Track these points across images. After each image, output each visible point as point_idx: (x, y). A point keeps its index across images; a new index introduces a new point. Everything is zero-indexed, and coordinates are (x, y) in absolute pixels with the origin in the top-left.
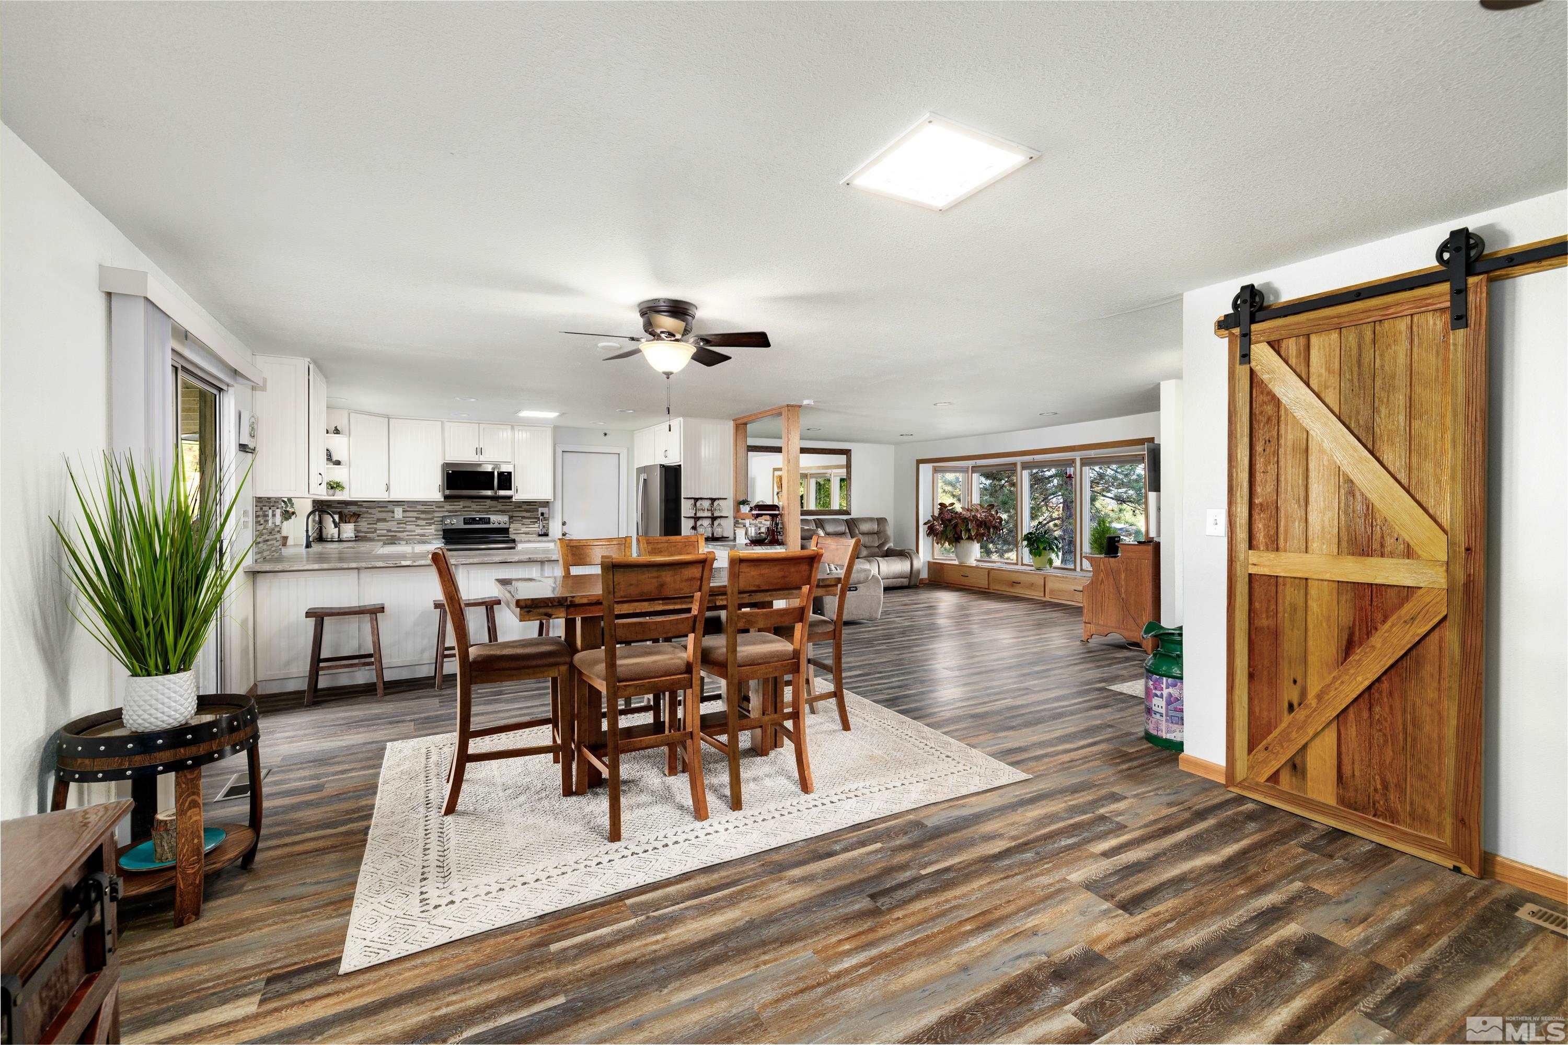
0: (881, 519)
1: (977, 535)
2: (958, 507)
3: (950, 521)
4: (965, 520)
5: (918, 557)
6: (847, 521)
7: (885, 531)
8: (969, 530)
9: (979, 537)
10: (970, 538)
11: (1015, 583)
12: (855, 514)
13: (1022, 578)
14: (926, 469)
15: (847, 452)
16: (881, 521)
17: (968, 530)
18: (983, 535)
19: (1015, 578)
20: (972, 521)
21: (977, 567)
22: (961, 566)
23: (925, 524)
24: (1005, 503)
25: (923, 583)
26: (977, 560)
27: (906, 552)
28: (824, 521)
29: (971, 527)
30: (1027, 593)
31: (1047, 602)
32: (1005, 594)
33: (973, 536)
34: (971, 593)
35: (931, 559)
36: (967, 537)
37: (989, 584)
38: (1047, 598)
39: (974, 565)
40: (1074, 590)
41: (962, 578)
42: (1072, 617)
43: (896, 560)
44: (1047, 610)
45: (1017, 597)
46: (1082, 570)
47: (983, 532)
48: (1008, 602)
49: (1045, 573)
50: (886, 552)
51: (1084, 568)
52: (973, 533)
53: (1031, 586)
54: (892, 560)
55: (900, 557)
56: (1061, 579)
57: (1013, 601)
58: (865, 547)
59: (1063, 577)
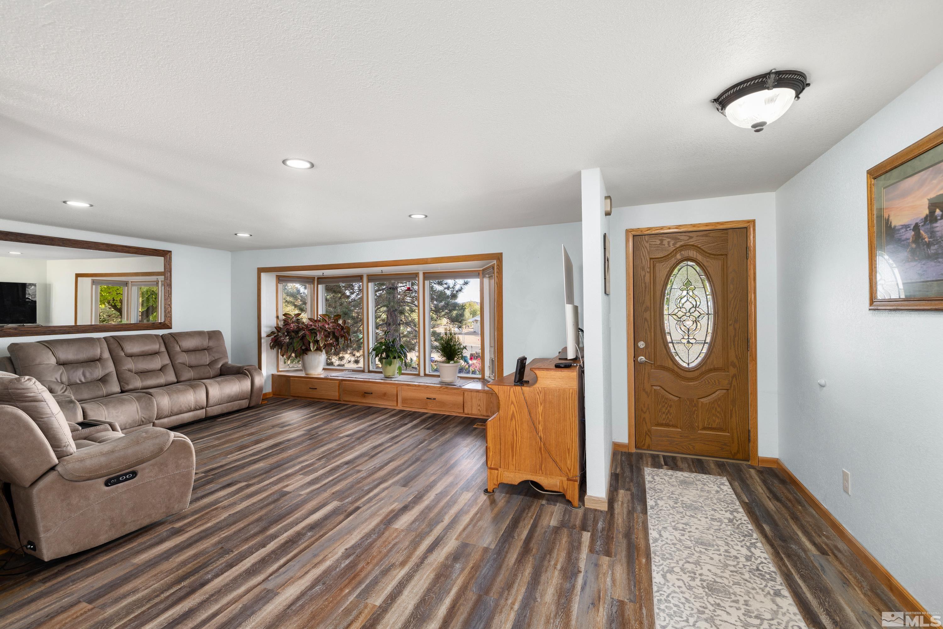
0: (213, 332)
1: (325, 346)
2: (305, 317)
3: (297, 332)
4: (313, 332)
5: (260, 374)
6: (162, 337)
7: (219, 346)
10: (318, 349)
11: (366, 394)
12: (176, 328)
13: (374, 388)
14: (268, 279)
15: (165, 254)
16: (215, 335)
17: (317, 342)
18: (331, 345)
19: (366, 387)
20: (320, 332)
21: (326, 379)
22: (307, 378)
23: (268, 336)
25: (266, 402)
26: (324, 369)
27: (245, 370)
28: (124, 339)
29: (318, 338)
30: (379, 403)
31: (401, 411)
32: (357, 405)
33: (321, 345)
34: (322, 408)
35: (275, 372)
36: (314, 347)
37: (340, 395)
38: (400, 407)
39: (322, 376)
40: (427, 398)
41: (311, 390)
42: (438, 436)
43: (233, 380)
44: (408, 425)
45: (370, 407)
46: (426, 375)
47: (330, 341)
48: (364, 418)
49: (396, 382)
50: (221, 370)
51: (427, 372)
52: (322, 343)
53: (384, 396)
54: (226, 380)
55: (238, 376)
56: (414, 388)
57: (368, 416)
58: (191, 367)
59: (415, 385)
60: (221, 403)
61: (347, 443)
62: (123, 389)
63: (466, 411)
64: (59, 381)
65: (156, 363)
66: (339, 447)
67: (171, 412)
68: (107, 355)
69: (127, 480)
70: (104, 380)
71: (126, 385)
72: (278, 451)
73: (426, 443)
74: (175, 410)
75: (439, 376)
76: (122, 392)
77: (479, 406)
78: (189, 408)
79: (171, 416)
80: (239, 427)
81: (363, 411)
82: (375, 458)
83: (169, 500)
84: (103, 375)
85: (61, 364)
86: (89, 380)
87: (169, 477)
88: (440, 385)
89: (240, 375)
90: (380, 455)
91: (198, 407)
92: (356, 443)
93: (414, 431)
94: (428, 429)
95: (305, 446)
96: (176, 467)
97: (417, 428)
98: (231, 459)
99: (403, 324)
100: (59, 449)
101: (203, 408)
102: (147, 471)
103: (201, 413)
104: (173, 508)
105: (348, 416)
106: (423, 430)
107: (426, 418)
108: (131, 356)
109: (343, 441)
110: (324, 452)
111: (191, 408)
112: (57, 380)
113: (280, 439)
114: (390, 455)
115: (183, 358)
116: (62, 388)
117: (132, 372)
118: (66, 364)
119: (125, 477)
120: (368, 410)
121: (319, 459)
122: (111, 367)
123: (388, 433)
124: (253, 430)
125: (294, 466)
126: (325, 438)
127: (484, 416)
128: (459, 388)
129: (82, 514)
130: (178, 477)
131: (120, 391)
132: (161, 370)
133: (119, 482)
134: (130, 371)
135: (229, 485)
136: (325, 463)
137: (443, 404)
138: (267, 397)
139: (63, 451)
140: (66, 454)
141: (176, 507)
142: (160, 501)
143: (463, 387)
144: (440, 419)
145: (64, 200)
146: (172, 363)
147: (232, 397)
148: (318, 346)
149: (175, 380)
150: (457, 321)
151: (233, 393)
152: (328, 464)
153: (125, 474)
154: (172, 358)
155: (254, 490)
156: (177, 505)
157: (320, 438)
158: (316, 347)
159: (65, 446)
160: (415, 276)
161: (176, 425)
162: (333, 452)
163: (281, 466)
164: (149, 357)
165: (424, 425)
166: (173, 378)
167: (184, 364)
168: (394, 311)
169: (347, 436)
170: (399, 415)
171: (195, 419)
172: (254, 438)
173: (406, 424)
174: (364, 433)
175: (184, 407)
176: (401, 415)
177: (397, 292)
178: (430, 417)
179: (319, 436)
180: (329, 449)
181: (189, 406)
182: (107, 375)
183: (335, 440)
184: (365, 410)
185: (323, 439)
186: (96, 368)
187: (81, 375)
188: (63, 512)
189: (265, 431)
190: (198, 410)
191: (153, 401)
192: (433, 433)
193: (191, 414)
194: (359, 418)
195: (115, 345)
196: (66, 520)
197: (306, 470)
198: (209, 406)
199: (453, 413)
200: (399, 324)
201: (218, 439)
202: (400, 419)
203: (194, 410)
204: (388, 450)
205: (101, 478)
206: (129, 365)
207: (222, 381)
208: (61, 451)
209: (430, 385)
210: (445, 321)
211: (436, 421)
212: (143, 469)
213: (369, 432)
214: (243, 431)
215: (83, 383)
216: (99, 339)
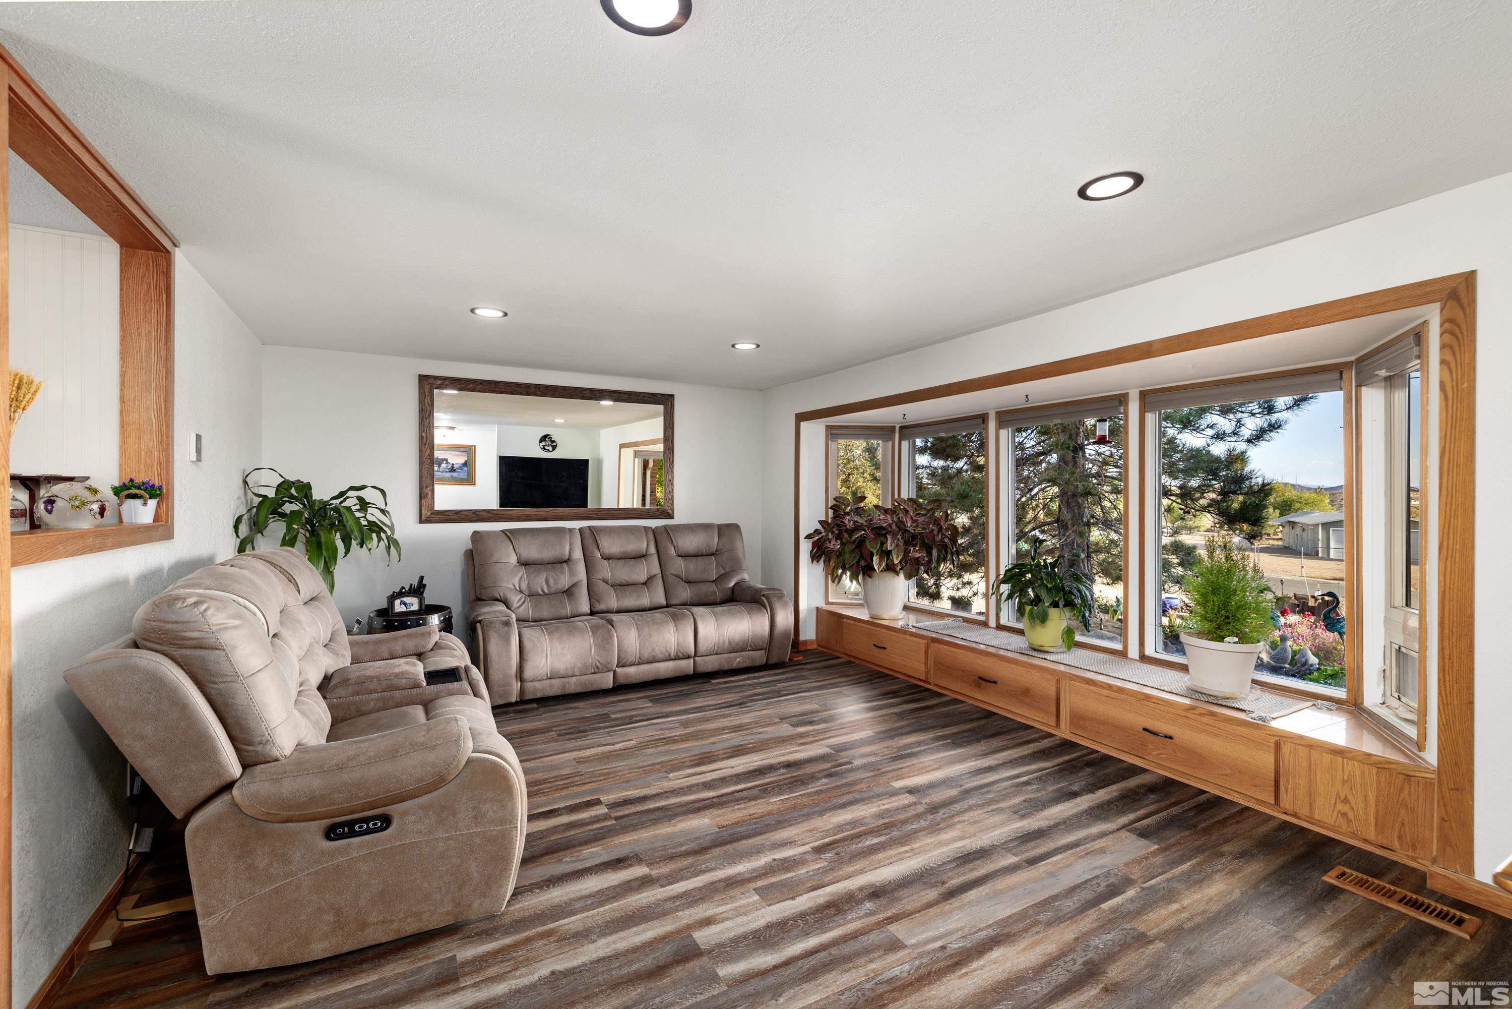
0: (728, 526)
1: (905, 561)
3: (851, 532)
4: (880, 532)
6: (655, 532)
7: (733, 550)
8: (888, 553)
9: (911, 568)
10: (890, 568)
12: (680, 517)
13: (1002, 671)
14: (814, 432)
15: (666, 401)
16: (729, 531)
18: (917, 561)
19: (986, 666)
20: (894, 535)
21: (903, 631)
22: (873, 624)
23: (808, 537)
24: (963, 497)
25: (801, 658)
26: (906, 608)
27: (763, 596)
28: (601, 531)
29: (889, 546)
30: (1013, 709)
31: (1067, 745)
32: (963, 702)
33: (896, 562)
34: (889, 693)
35: (822, 604)
36: (880, 564)
37: (927, 673)
38: (1065, 732)
39: (899, 624)
40: (1145, 729)
41: (876, 650)
42: (1179, 878)
43: (740, 612)
44: (1078, 800)
45: (991, 714)
46: (1144, 658)
47: (916, 553)
48: (969, 742)
49: (1062, 668)
50: (733, 591)
51: (1150, 651)
52: (897, 557)
53: (1024, 694)
54: (729, 612)
55: (750, 605)
56: (1105, 692)
57: (978, 740)
58: (688, 582)
59: (1110, 687)
60: (719, 652)
61: (901, 817)
62: (594, 610)
63: (1286, 801)
64: (518, 589)
65: (640, 573)
66: (881, 822)
67: (640, 658)
68: (578, 554)
69: (369, 832)
70: (569, 592)
71: (597, 604)
72: (755, 791)
73: (1132, 900)
74: (646, 655)
75: (1184, 668)
76: (592, 613)
77: (1346, 801)
78: (667, 655)
79: (639, 664)
80: (730, 705)
81: (972, 720)
82: (955, 902)
83: (460, 888)
84: (570, 585)
85: (524, 564)
86: (553, 590)
87: (460, 838)
88: (1187, 701)
89: (754, 605)
90: (972, 894)
91: (681, 655)
92: (923, 823)
93: (1095, 830)
94: (1144, 834)
95: (810, 794)
96: (476, 817)
97: (1106, 819)
98: (675, 782)
99: (1095, 524)
100: (250, 748)
101: (689, 657)
102: (412, 818)
103: (687, 666)
104: (469, 906)
105: (934, 728)
106: (1124, 834)
107: (1139, 786)
108: (608, 558)
109: (895, 804)
110: (840, 828)
111: (670, 655)
112: (514, 586)
113: (776, 756)
114: (1005, 910)
115: (679, 566)
116: (520, 600)
117: (607, 583)
118: (529, 564)
119: (371, 825)
120: (983, 722)
121: (819, 850)
122: (582, 575)
123: (1021, 812)
124: (746, 719)
125: (758, 851)
126: (861, 781)
127: (1366, 841)
128: (1259, 726)
129: (276, 891)
130: (478, 841)
131: (589, 612)
132: (645, 583)
133: (353, 834)
134: (605, 581)
135: (618, 863)
136: (825, 871)
137: (1196, 758)
138: (809, 647)
139: (257, 752)
140: (263, 759)
141: (476, 904)
142: (440, 888)
143: (1275, 724)
144: (1185, 806)
145: (472, 307)
146: (662, 573)
147: (737, 644)
148: (890, 564)
149: (664, 602)
150: (1245, 520)
151: (737, 638)
152: (829, 877)
153: (367, 820)
154: (663, 567)
155: (644, 902)
156: (479, 901)
157: (851, 777)
158: (884, 564)
159: (261, 743)
160: (1116, 403)
161: (647, 679)
162: (859, 836)
163: (738, 840)
164: (632, 562)
165: (1132, 816)
166: (661, 600)
167: (679, 577)
168: (1074, 495)
169: (911, 791)
170: (1061, 755)
171: (677, 674)
172: (736, 739)
173: (1074, 795)
174: (953, 792)
175: (659, 652)
176: (1067, 758)
177: (1084, 456)
178: (1152, 789)
179: (851, 770)
180: (853, 823)
181: (666, 651)
182: (574, 585)
183: (878, 796)
184: (977, 719)
185: (855, 783)
186: (563, 573)
187: (544, 583)
188: (239, 881)
189: (763, 726)
190: (680, 659)
191: (613, 635)
192: (1158, 860)
193: (671, 664)
194: (957, 741)
195: (589, 542)
196: (244, 898)
197: (774, 880)
198: (698, 655)
199: (1236, 794)
200: (1088, 525)
201: (685, 724)
202: (1060, 771)
203: (675, 659)
204: (1000, 884)
205: (317, 822)
206: (605, 570)
207: (723, 613)
208: (253, 751)
209: (1155, 693)
210: (1207, 520)
211: (1174, 810)
212: (405, 813)
213: (967, 793)
214: (729, 715)
215: (545, 594)
216: (571, 530)
